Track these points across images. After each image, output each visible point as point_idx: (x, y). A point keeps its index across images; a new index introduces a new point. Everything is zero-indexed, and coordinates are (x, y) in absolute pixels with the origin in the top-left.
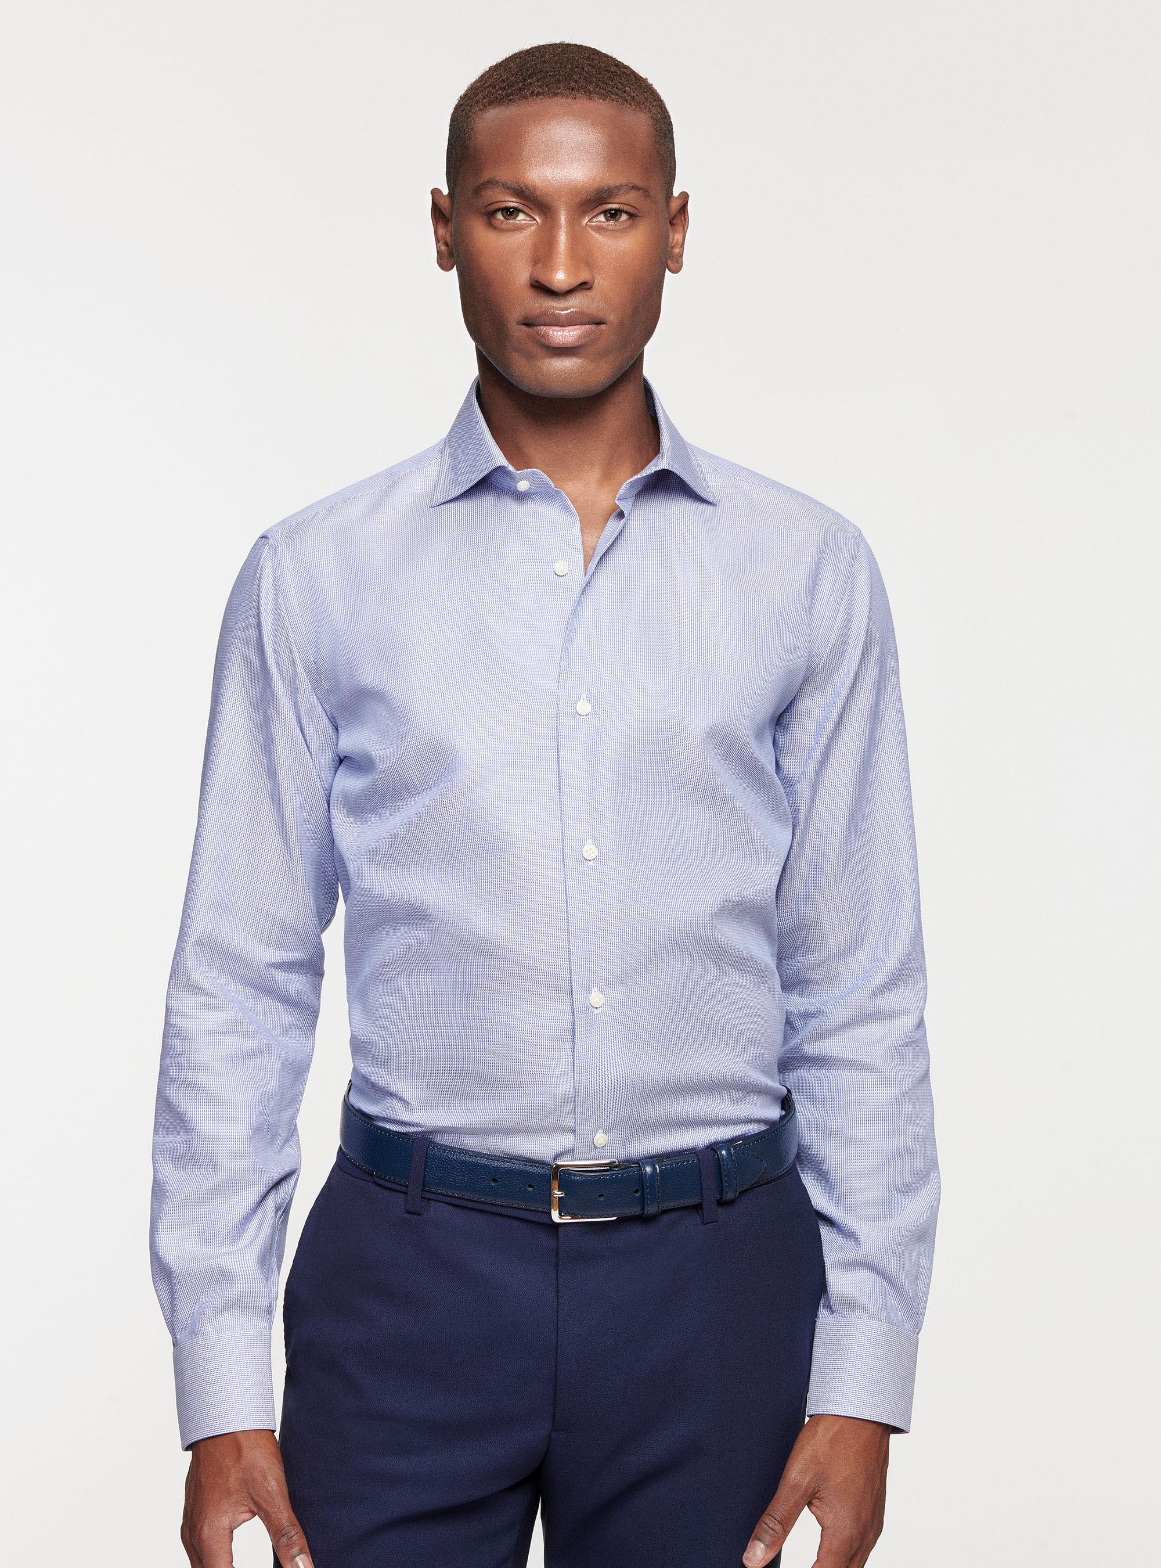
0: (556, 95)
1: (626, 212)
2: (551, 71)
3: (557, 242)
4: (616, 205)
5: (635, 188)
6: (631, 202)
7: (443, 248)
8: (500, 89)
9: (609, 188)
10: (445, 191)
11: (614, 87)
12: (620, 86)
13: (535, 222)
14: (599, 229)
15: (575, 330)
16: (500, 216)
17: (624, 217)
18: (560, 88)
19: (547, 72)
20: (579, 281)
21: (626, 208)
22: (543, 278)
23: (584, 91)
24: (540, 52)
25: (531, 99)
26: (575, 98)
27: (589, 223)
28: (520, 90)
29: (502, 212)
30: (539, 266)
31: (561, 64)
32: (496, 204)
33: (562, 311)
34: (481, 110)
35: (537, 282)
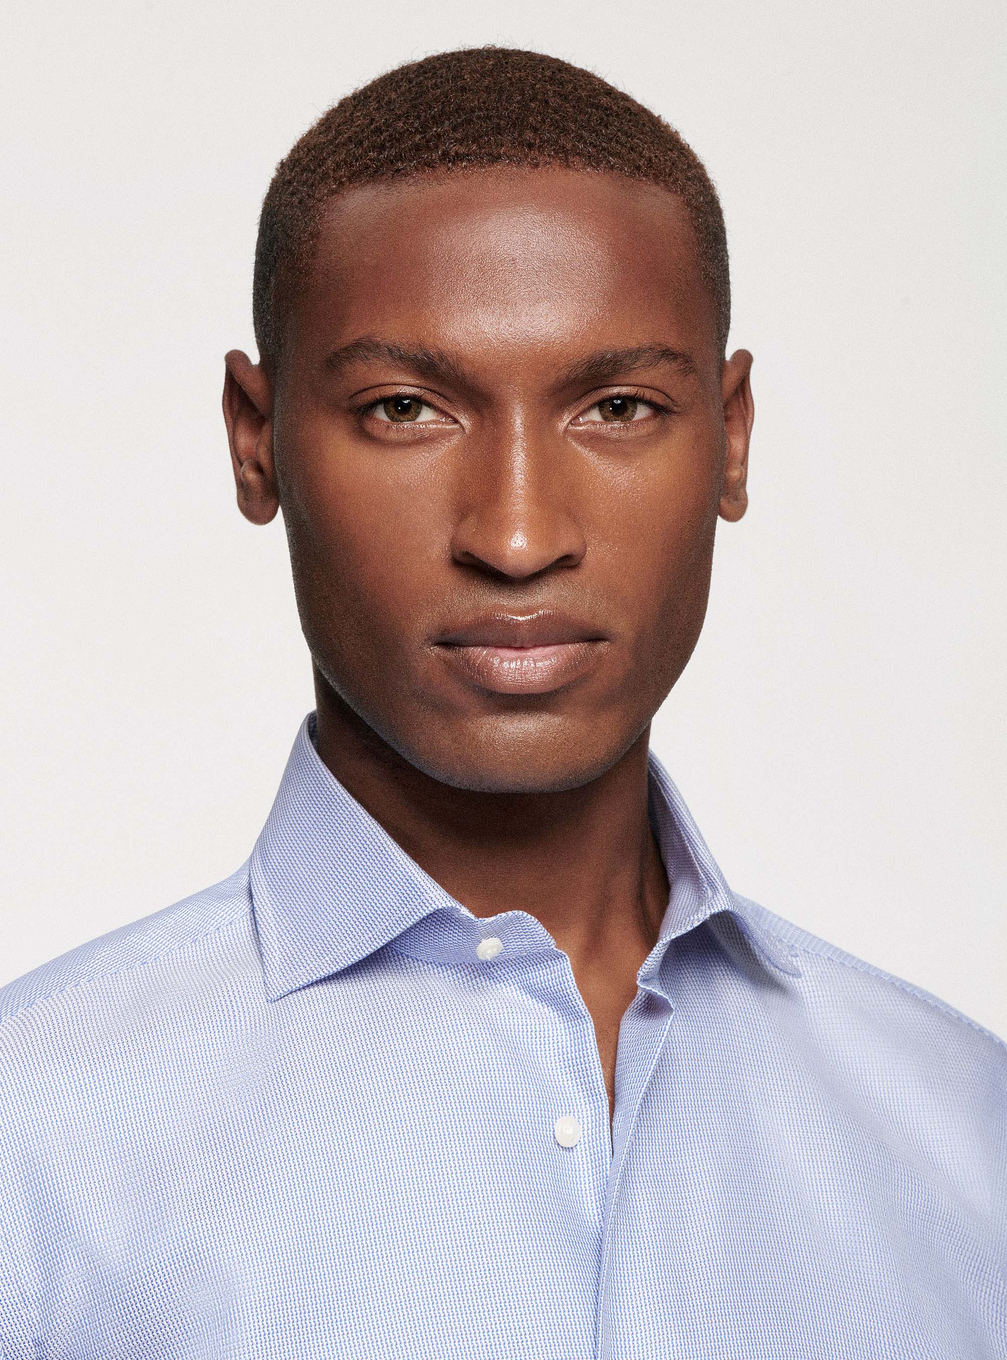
0: (495, 159)
1: (649, 403)
2: (480, 109)
3: (510, 472)
4: (629, 388)
5: (668, 354)
6: (658, 383)
7: (252, 476)
8: (373, 147)
9: (616, 355)
10: (255, 358)
11: (611, 139)
12: (623, 139)
13: (456, 426)
14: (593, 440)
15: (546, 658)
16: (381, 415)
17: (642, 412)
18: (502, 145)
19: (473, 112)
20: (557, 553)
21: (648, 394)
22: (480, 548)
23: (554, 150)
24: (449, 67)
25: (443, 169)
26: (536, 166)
27: (571, 427)
28: (418, 150)
29: (385, 407)
30: (472, 520)
31: (501, 91)
32: (377, 389)
33: (522, 614)
34: (333, 192)
35: (467, 554)
